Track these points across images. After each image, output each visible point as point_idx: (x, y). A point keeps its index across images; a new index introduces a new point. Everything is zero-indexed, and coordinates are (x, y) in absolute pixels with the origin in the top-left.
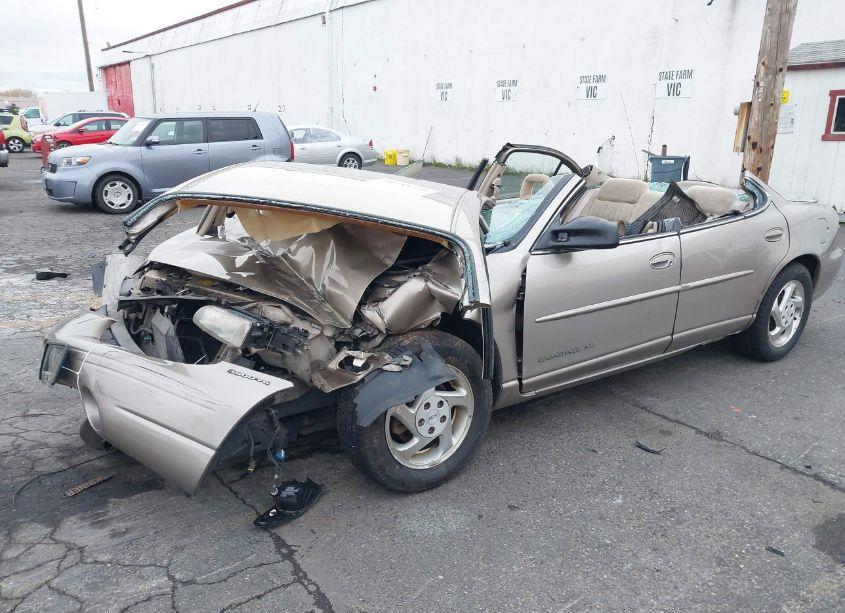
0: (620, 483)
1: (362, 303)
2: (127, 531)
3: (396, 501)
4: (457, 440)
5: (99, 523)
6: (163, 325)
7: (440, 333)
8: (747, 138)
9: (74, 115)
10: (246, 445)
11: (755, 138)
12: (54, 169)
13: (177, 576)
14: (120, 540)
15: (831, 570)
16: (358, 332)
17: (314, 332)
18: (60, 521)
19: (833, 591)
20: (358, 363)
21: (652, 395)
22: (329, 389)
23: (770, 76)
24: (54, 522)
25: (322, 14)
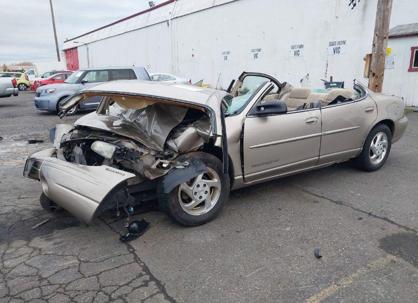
0: (289, 222)
1: (167, 139)
2: (61, 242)
3: (185, 230)
4: (213, 203)
5: (49, 240)
6: (78, 150)
7: (204, 153)
8: (370, 71)
9: (50, 72)
10: (114, 205)
11: (374, 71)
12: (39, 95)
13: (82, 259)
14: (58, 246)
15: (384, 256)
16: (166, 153)
17: (145, 152)
18: (31, 239)
19: (383, 264)
20: (165, 165)
21: (311, 186)
22: (152, 178)
23: (380, 41)
24: (29, 239)
25: (167, 21)
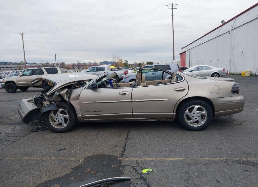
25: (229, 31)
